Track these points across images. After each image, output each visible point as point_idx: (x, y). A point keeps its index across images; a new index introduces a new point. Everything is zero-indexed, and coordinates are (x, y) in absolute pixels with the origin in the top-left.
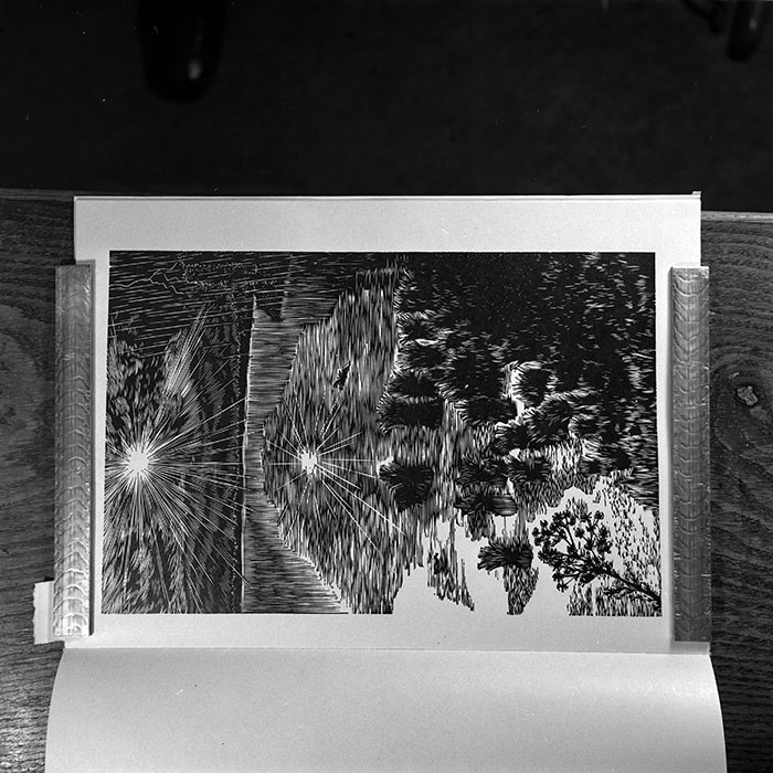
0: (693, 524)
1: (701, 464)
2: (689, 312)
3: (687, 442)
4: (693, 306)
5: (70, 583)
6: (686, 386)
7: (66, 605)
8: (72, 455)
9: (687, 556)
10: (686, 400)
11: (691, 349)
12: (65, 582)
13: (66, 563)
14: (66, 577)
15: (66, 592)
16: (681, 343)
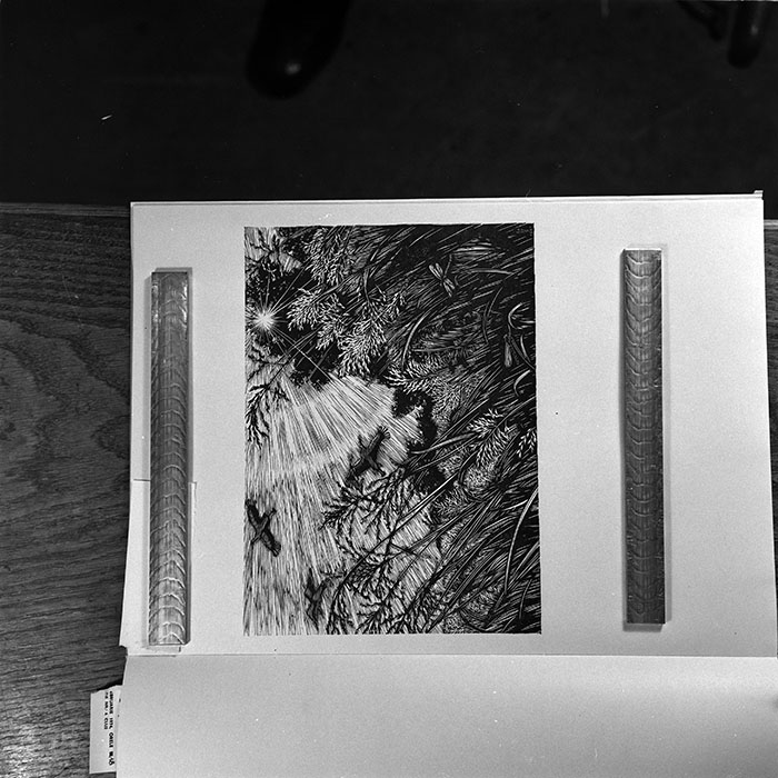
0: (646, 506)
1: (654, 446)
2: (642, 294)
3: (639, 425)
4: (645, 288)
5: (165, 591)
6: (638, 368)
7: (162, 613)
8: (167, 463)
9: (640, 537)
10: (638, 381)
11: (643, 331)
12: (161, 591)
13: (162, 571)
14: (162, 585)
15: (161, 601)
16: (633, 325)
